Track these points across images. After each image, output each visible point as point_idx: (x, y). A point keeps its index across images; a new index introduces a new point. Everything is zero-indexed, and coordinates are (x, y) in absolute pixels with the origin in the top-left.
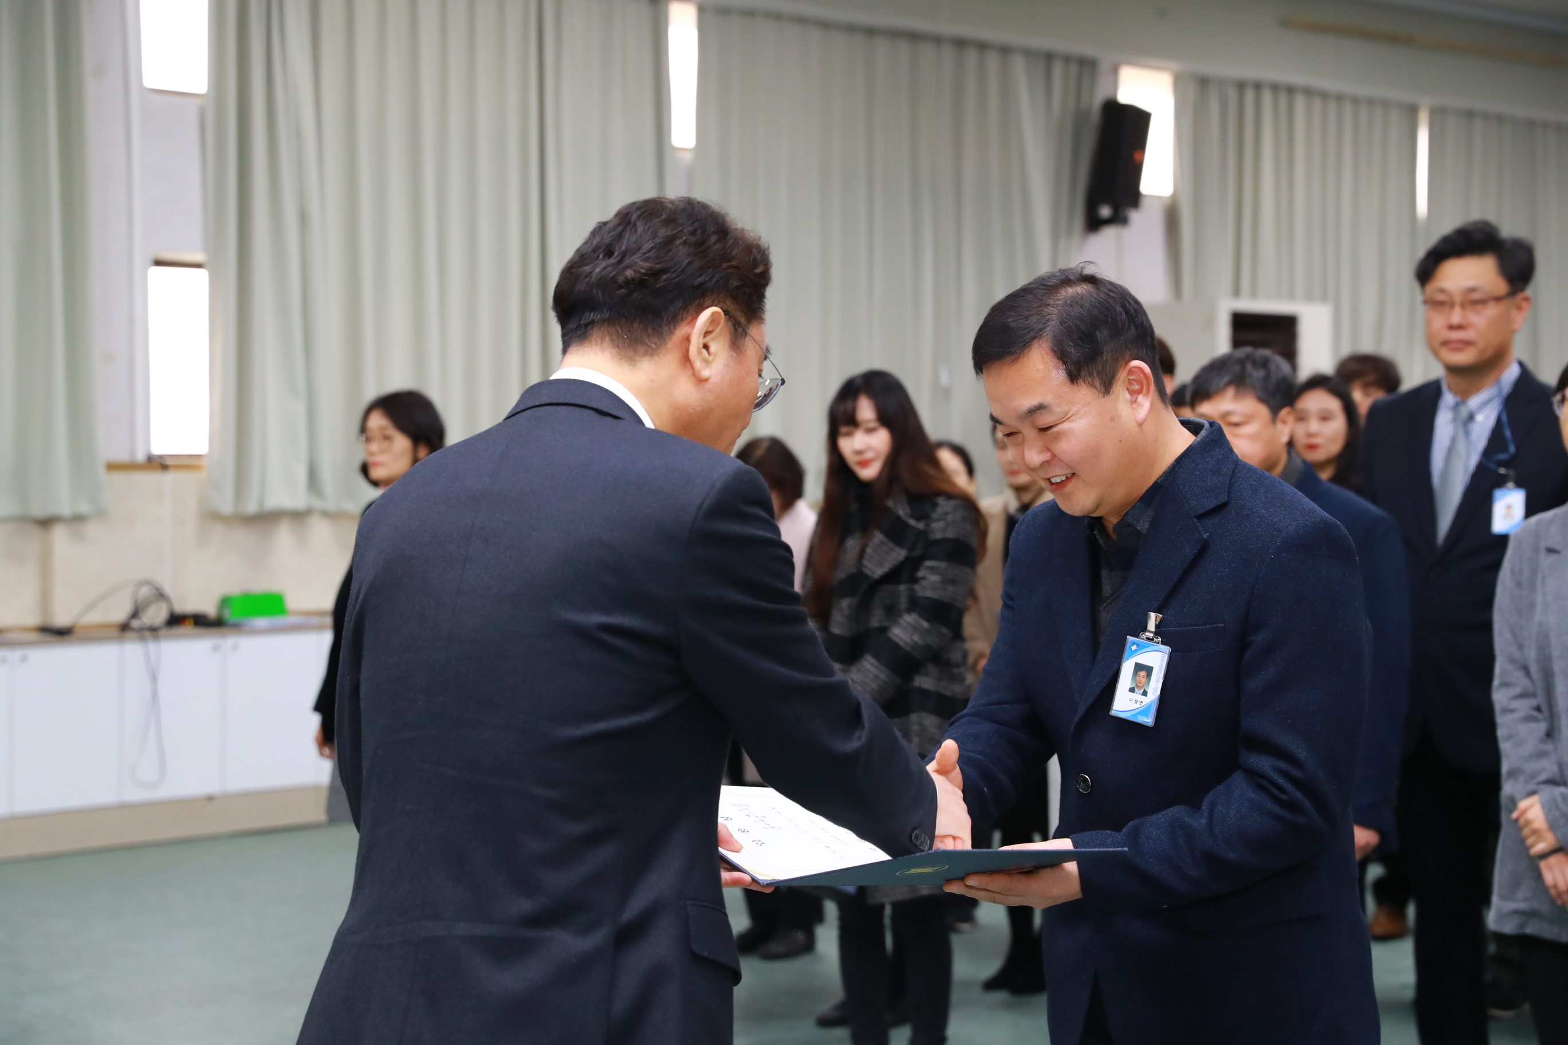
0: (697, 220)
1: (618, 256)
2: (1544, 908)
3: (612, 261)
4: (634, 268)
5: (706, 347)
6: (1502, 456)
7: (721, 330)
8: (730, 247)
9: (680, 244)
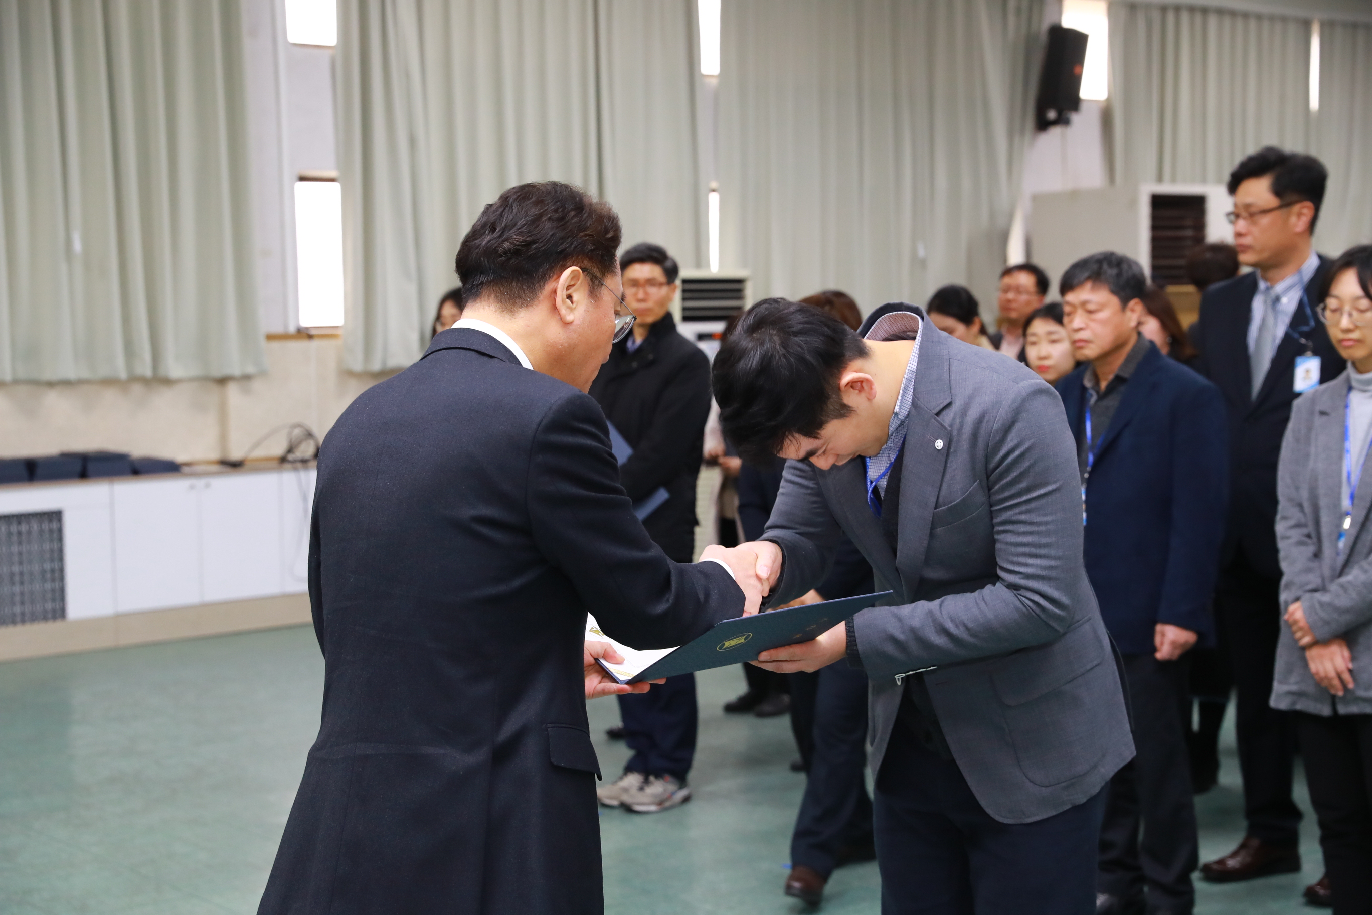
0: (558, 201)
1: (499, 232)
2: (1311, 689)
3: (496, 235)
4: (510, 241)
5: (570, 297)
6: (1305, 328)
7: (581, 283)
8: (585, 219)
9: (546, 220)
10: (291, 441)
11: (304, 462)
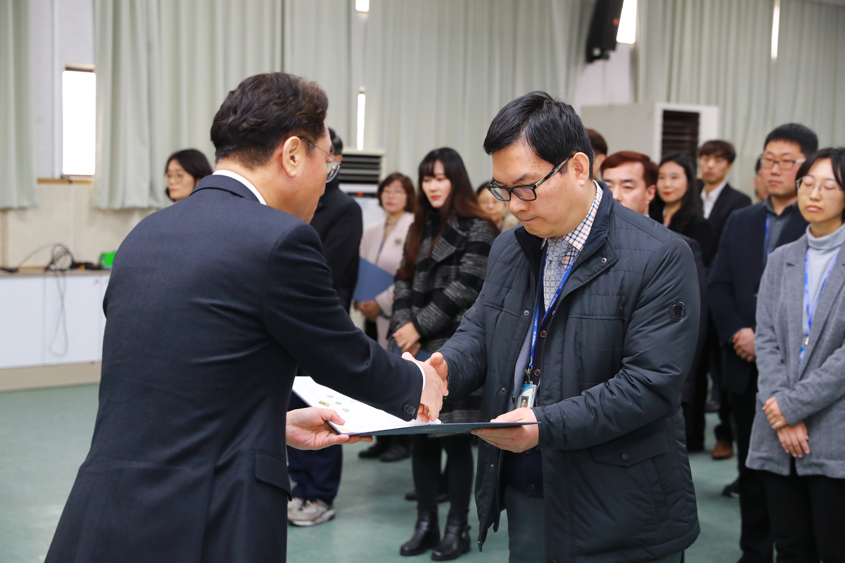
1: (240, 113)
3: (237, 116)
4: (247, 121)
5: (292, 158)
7: (300, 148)
8: (300, 101)
10: (53, 256)
11: (62, 271)
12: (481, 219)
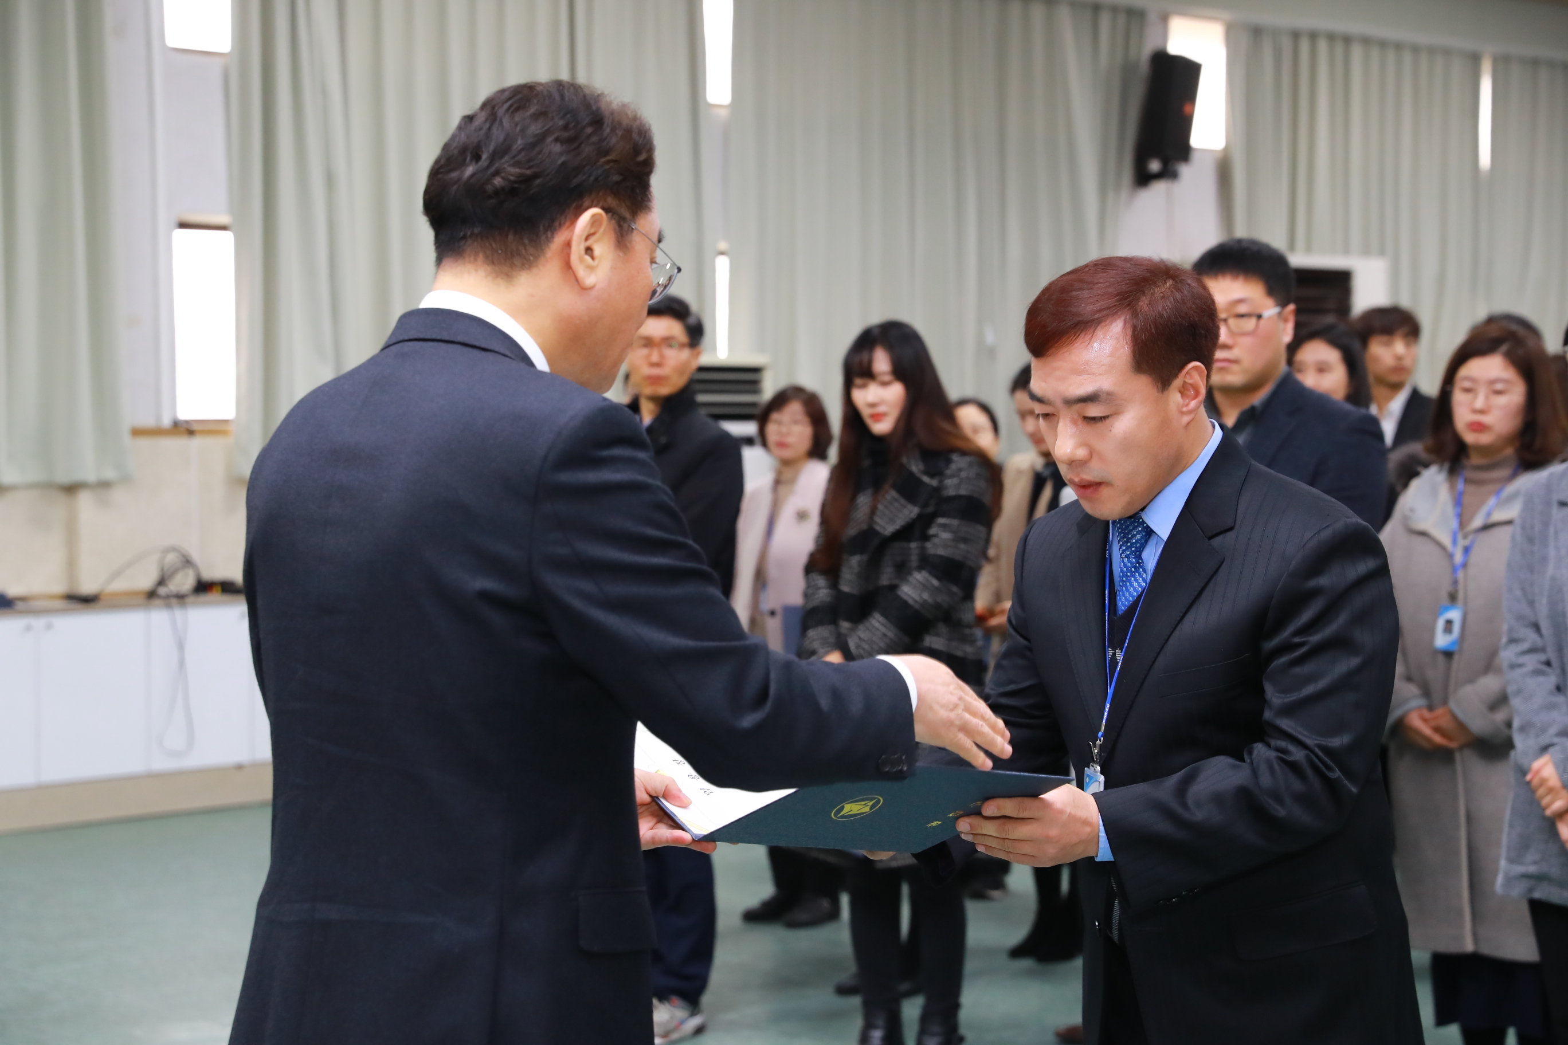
1: (486, 160)
3: (481, 164)
4: (502, 174)
5: (589, 250)
7: (604, 231)
8: (606, 137)
9: (551, 142)
10: (162, 569)
11: (180, 597)
12: (963, 453)
